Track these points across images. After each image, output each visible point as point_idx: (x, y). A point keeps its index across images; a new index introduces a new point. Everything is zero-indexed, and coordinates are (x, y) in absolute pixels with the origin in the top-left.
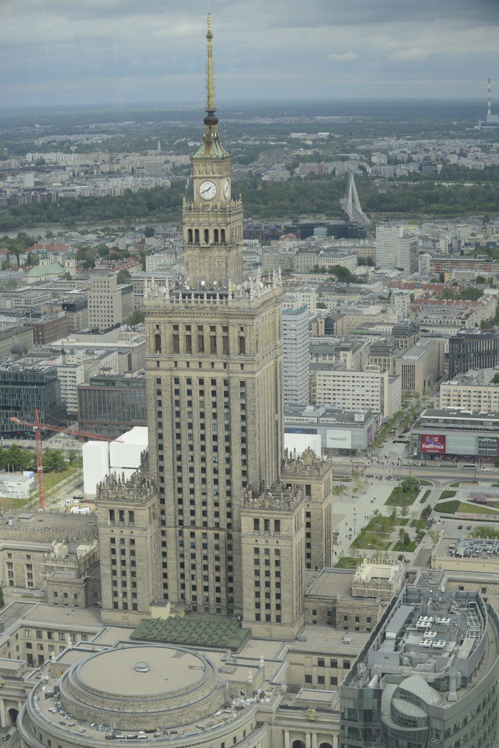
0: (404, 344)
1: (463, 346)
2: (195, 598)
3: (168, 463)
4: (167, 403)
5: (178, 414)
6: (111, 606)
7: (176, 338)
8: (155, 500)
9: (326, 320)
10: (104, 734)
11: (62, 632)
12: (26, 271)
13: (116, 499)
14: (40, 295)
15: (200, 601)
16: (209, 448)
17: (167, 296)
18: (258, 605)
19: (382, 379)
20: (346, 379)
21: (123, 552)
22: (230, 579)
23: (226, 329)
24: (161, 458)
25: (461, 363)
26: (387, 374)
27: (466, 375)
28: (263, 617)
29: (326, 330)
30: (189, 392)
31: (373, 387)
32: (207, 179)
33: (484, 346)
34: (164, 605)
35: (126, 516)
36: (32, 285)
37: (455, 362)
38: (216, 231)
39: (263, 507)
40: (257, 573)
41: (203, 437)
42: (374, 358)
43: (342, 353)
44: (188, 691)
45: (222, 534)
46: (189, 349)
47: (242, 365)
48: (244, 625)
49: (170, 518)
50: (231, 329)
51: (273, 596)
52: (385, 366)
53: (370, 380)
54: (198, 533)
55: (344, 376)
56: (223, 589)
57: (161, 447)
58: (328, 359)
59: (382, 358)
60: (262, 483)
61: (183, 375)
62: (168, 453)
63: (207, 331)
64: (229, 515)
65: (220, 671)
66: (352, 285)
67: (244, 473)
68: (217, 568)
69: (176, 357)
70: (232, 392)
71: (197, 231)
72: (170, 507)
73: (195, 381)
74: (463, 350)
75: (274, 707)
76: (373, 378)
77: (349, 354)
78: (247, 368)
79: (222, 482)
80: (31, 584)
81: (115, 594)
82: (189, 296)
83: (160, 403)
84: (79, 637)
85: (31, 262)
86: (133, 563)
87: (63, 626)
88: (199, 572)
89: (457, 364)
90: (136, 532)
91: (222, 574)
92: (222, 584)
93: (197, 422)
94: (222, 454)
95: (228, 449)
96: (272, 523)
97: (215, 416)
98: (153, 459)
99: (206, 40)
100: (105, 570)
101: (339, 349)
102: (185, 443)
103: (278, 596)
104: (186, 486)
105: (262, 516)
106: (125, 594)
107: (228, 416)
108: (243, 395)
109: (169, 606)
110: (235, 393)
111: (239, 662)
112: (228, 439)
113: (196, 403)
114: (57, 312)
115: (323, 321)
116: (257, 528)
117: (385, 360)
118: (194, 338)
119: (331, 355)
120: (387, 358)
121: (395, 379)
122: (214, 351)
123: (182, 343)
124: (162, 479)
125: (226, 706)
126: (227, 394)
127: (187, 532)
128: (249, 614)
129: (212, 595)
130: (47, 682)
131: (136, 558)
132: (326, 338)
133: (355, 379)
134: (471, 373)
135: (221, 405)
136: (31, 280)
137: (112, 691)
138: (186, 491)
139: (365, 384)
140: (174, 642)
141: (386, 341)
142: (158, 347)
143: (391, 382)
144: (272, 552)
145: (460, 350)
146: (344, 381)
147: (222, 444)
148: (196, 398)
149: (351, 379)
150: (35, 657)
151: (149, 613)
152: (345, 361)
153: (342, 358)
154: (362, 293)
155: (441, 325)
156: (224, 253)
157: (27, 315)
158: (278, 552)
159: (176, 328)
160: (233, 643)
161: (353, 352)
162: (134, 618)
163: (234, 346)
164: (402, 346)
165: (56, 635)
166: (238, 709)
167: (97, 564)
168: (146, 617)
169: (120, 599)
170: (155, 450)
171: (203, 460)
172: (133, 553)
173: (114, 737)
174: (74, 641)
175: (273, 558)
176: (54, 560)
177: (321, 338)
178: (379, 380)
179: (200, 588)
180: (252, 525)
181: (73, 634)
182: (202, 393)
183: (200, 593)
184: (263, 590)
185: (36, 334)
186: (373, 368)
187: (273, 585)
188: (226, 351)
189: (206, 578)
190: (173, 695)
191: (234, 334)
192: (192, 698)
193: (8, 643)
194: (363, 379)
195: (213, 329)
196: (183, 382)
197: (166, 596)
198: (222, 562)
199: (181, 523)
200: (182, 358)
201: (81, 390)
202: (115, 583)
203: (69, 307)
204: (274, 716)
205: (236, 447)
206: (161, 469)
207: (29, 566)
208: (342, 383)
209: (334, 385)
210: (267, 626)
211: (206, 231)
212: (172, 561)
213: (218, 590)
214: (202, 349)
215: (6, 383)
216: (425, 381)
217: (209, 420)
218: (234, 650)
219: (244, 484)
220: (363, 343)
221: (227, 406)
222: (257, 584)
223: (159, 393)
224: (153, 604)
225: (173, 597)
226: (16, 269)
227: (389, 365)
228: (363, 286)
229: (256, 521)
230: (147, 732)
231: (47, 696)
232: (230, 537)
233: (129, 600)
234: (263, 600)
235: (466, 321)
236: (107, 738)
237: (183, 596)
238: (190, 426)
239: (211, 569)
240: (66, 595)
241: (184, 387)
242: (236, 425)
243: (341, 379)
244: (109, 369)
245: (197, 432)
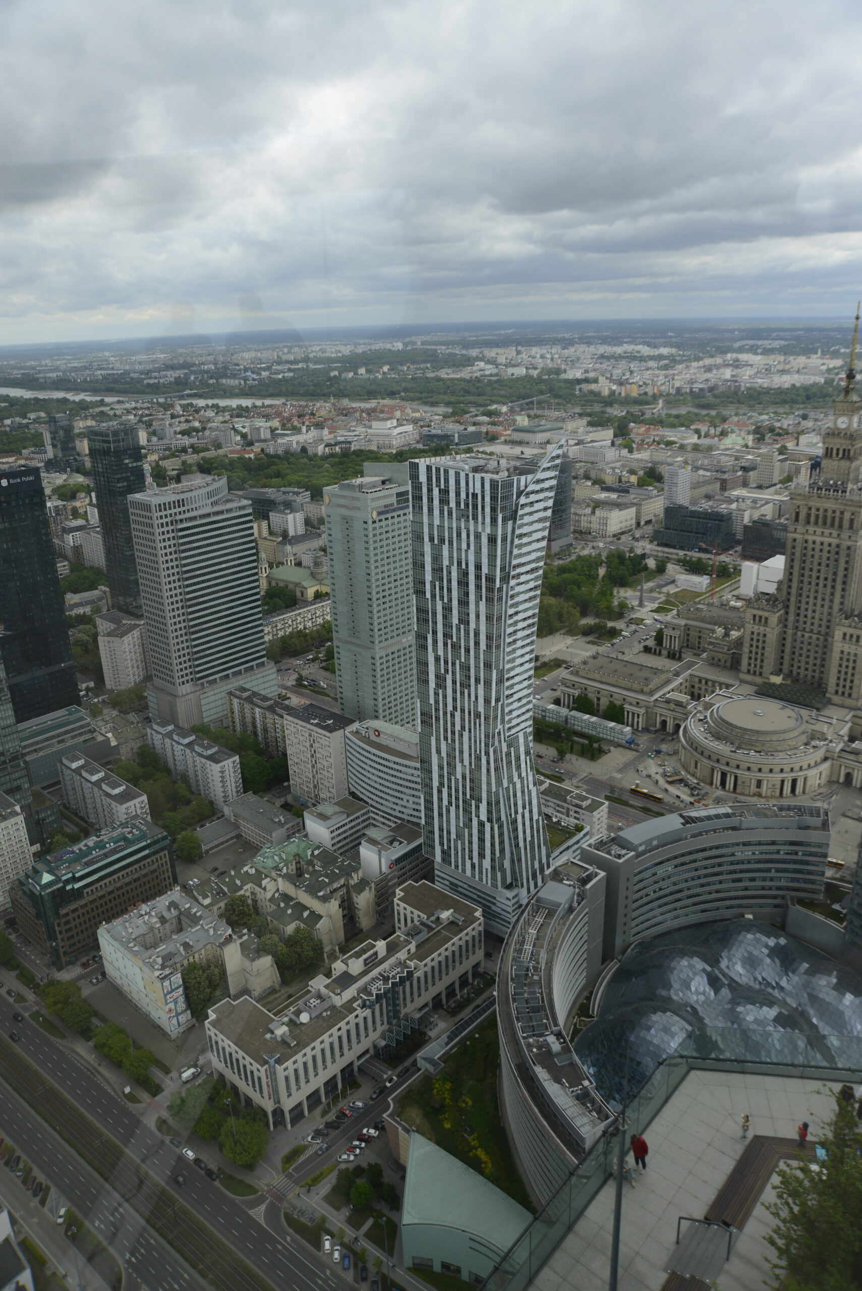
2: (798, 674)
3: (794, 591)
4: (798, 554)
5: (804, 562)
6: (746, 671)
7: (809, 515)
8: (782, 612)
10: (730, 749)
11: (714, 682)
12: (720, 440)
13: (758, 609)
14: (727, 458)
15: (801, 676)
16: (821, 585)
17: (807, 489)
18: (838, 685)
21: (758, 641)
22: (823, 666)
23: (842, 513)
24: (790, 587)
28: (840, 692)
30: (813, 549)
32: (843, 415)
34: (779, 675)
35: (763, 620)
36: (722, 450)
38: (844, 450)
39: (850, 626)
40: (840, 665)
41: (818, 578)
44: (784, 732)
45: (822, 638)
46: (816, 523)
47: (850, 537)
48: (828, 695)
49: (790, 623)
50: (846, 514)
51: (848, 681)
54: (807, 635)
56: (817, 671)
57: (790, 580)
60: (853, 610)
61: (811, 538)
62: (795, 585)
63: (829, 514)
64: (828, 627)
65: (807, 722)
67: (842, 603)
68: (816, 658)
69: (808, 527)
70: (841, 552)
71: (832, 449)
72: (791, 618)
73: (818, 543)
75: (838, 750)
78: (853, 538)
79: (826, 607)
80: (699, 648)
81: (750, 664)
82: (821, 489)
83: (793, 554)
84: (724, 686)
85: (724, 434)
86: (763, 648)
87: (715, 678)
88: (803, 659)
90: (768, 630)
91: (818, 662)
92: (817, 668)
93: (816, 568)
94: (829, 590)
95: (833, 587)
96: (855, 636)
97: (828, 565)
98: (785, 587)
99: (854, 321)
100: (746, 649)
102: (806, 580)
103: (852, 681)
104: (803, 606)
105: (850, 631)
106: (755, 666)
107: (837, 567)
108: (848, 555)
109: (782, 676)
110: (843, 553)
111: (821, 718)
112: (834, 580)
113: (817, 557)
114: (737, 471)
116: (844, 638)
118: (821, 516)
122: (832, 525)
123: (812, 519)
124: (789, 600)
125: (806, 744)
126: (837, 553)
127: (799, 633)
128: (831, 688)
129: (810, 673)
130: (700, 712)
131: (766, 645)
135: (832, 559)
136: (722, 447)
137: (739, 725)
138: (803, 609)
140: (781, 699)
142: (797, 519)
144: (852, 654)
147: (829, 583)
148: (817, 553)
150: (696, 694)
151: (768, 679)
156: (848, 463)
157: (717, 471)
158: (856, 655)
159: (810, 509)
160: (818, 706)
162: (759, 680)
163: (846, 524)
165: (710, 683)
166: (814, 747)
167: (742, 643)
168: (766, 681)
169: (752, 668)
170: (786, 581)
171: (816, 592)
172: (764, 642)
173: (735, 752)
174: (721, 689)
175: (852, 658)
176: (716, 638)
179: (803, 669)
180: (841, 636)
181: (721, 684)
182: (821, 551)
183: (802, 671)
184: (842, 676)
185: (722, 485)
187: (849, 674)
188: (841, 526)
189: (807, 663)
190: (775, 733)
191: (847, 516)
192: (786, 736)
193: (681, 684)
195: (834, 512)
196: (810, 543)
197: (781, 670)
198: (819, 655)
199: (797, 628)
200: (811, 529)
201: (746, 527)
202: (750, 658)
203: (745, 469)
204: (836, 755)
205: (839, 587)
206: (789, 594)
207: (700, 637)
210: (842, 698)
211: (838, 450)
212: (788, 650)
213: (814, 671)
214: (825, 523)
215: (699, 518)
217: (823, 568)
218: (818, 710)
219: (841, 610)
221: (836, 560)
222: (839, 672)
223: (794, 547)
224: (772, 674)
225: (785, 671)
226: (713, 438)
229: (845, 634)
230: (756, 752)
231: (700, 720)
232: (826, 640)
233: (758, 670)
234: (841, 682)
236: (732, 751)
237: (791, 671)
238: (811, 570)
239: (812, 658)
240: (719, 660)
241: (810, 546)
242: (841, 573)
244: (765, 515)
245: (814, 574)
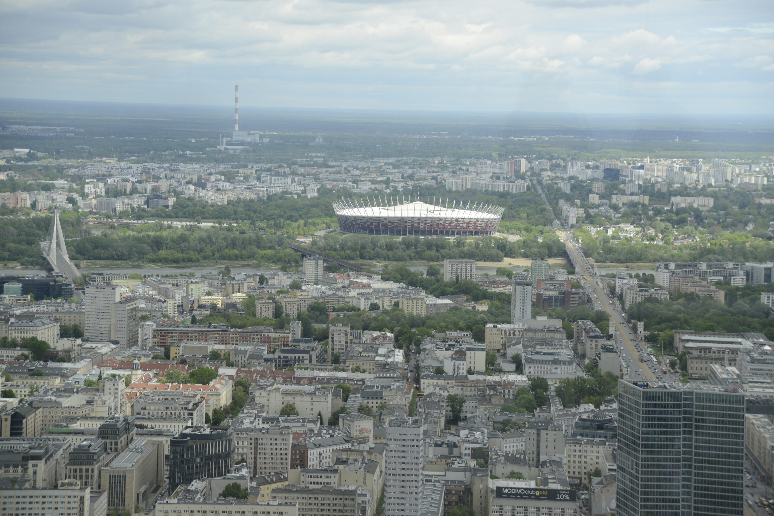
0: (113, 447)
1: (188, 449)
9: (13, 417)
19: (82, 499)
20: (34, 500)
25: (184, 471)
26: (88, 490)
27: (190, 488)
29: (12, 429)
31: (69, 508)
33: (212, 449)
37: (177, 469)
42: (73, 467)
43: (31, 463)
52: (87, 477)
53: (66, 500)
55: (31, 497)
58: (11, 471)
59: (84, 467)
66: (51, 364)
74: (188, 454)
76: (69, 497)
77: (41, 464)
89: (179, 472)
101: (27, 458)
115: (9, 418)
117: (87, 470)
119: (16, 466)
120: (90, 467)
121: (99, 497)
132: (11, 442)
133: (47, 500)
134: (196, 485)
139: (59, 505)
141: (90, 446)
143: (93, 499)
145: (183, 455)
146: (31, 503)
149: (41, 500)
152: (35, 473)
153: (30, 471)
154: (64, 376)
155: (162, 418)
161: (46, 461)
164: (111, 449)
177: (4, 442)
178: (77, 499)
186: (70, 484)
194: (56, 500)
208: (27, 506)
209: (17, 509)
216: (138, 495)
220: (59, 447)
227: (92, 477)
228: (65, 365)
235: (195, 413)
243: (28, 500)
